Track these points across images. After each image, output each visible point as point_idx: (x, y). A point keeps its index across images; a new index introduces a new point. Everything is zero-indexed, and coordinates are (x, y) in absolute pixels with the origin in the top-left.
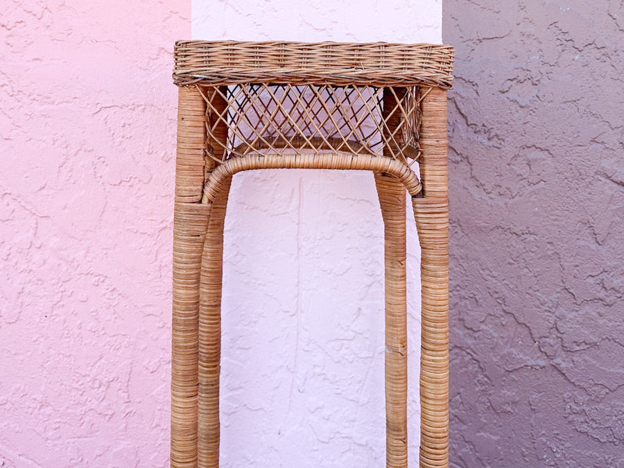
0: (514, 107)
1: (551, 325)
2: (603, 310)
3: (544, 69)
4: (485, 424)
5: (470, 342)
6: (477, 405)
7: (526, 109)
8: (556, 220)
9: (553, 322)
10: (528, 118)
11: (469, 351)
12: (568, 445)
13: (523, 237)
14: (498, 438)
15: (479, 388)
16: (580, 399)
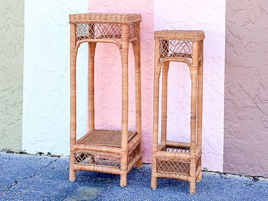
0: (247, 30)
1: (257, 95)
3: (257, 19)
4: (236, 122)
5: (232, 98)
6: (234, 116)
7: (250, 31)
8: (258, 64)
9: (257, 94)
10: (251, 34)
11: (231, 100)
12: (261, 130)
13: (248, 68)
14: (240, 126)
15: (234, 111)
16: (265, 117)
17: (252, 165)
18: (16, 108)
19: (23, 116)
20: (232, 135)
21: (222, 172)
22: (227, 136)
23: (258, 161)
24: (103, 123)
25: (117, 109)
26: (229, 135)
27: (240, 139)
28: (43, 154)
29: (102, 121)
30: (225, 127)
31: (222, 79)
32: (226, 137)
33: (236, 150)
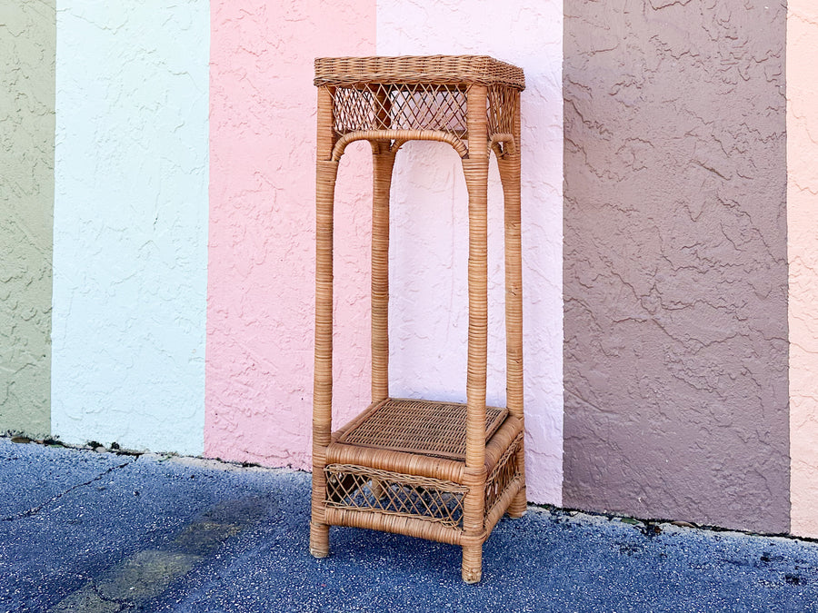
0: (621, 106)
1: (652, 286)
2: (698, 276)
3: (648, 74)
4: (597, 364)
5: (584, 296)
6: (590, 347)
7: (631, 109)
8: (656, 200)
9: (653, 284)
10: (633, 116)
11: (583, 303)
12: (667, 388)
13: (628, 213)
14: (608, 376)
15: (591, 334)
16: (678, 350)
17: (642, 488)
18: (37, 326)
19: (54, 347)
20: (586, 401)
21: (559, 505)
22: (572, 403)
23: (659, 476)
24: (246, 366)
25: (283, 328)
26: (579, 400)
27: (607, 412)
28: (101, 446)
29: (245, 361)
30: (567, 379)
31: (556, 245)
32: (570, 408)
33: (597, 444)
